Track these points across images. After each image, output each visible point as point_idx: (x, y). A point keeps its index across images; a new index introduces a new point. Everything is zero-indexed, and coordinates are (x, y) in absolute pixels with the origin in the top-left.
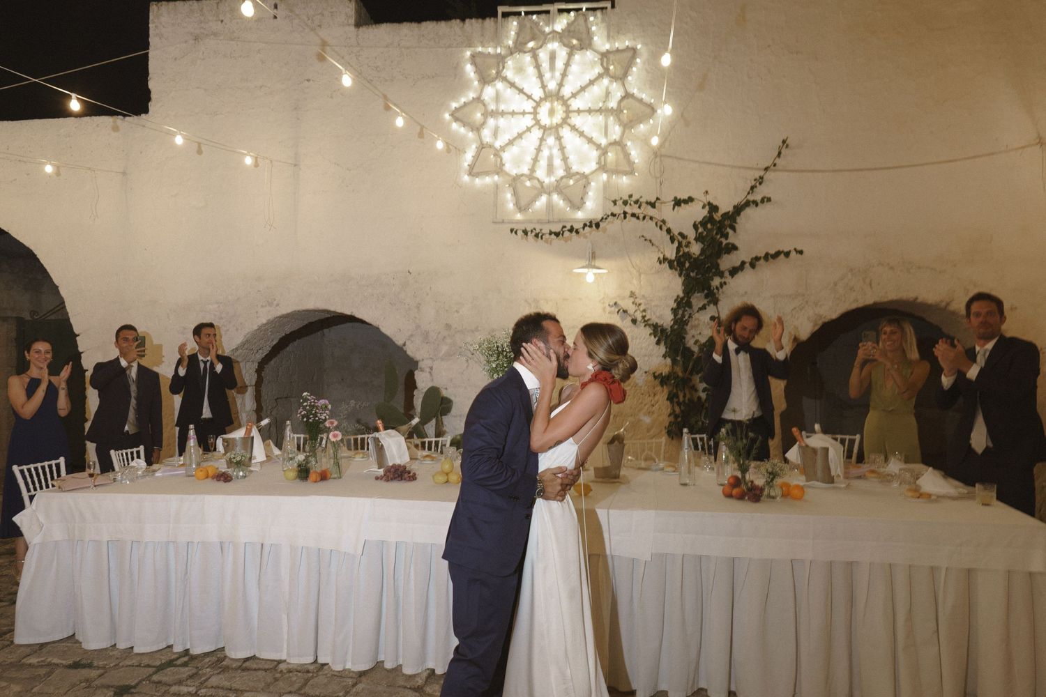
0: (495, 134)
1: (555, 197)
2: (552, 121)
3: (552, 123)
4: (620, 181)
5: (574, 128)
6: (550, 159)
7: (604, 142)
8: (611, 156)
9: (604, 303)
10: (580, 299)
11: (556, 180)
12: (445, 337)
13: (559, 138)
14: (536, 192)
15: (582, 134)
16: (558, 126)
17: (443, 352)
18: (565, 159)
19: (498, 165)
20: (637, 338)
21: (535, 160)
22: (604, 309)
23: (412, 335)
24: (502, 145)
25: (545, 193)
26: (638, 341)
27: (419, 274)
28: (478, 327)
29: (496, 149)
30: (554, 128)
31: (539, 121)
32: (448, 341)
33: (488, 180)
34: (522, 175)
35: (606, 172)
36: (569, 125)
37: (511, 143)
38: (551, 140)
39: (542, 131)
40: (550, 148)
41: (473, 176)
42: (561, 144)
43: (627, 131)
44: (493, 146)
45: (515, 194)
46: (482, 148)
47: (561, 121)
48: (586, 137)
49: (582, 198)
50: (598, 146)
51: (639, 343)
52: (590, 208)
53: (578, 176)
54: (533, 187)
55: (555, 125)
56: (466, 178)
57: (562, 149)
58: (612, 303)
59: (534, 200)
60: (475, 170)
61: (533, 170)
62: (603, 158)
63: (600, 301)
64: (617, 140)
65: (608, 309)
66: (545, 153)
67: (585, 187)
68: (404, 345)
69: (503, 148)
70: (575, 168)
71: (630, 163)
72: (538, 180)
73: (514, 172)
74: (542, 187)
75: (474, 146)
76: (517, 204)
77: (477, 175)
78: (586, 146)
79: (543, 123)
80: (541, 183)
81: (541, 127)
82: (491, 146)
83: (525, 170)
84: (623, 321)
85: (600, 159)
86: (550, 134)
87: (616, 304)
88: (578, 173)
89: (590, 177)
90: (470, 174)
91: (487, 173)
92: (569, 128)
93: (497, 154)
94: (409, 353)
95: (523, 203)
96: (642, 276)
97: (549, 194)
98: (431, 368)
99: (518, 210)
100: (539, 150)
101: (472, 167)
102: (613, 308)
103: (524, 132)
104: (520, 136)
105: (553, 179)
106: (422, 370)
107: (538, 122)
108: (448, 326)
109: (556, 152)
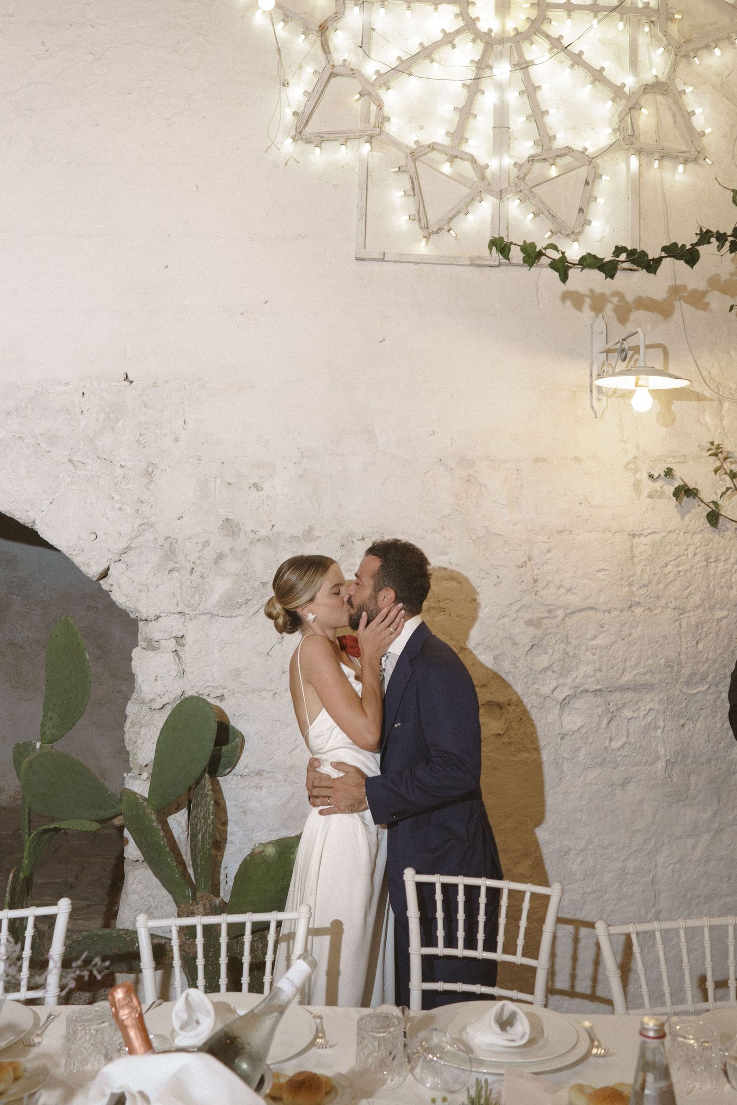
0: (364, 44)
1: (514, 205)
2: (503, 25)
3: (503, 31)
4: (667, 176)
5: (557, 45)
6: (501, 113)
7: (630, 82)
8: (646, 117)
9: (636, 471)
10: (577, 459)
11: (515, 164)
12: (220, 556)
13: (523, 66)
14: (466, 191)
15: (577, 60)
16: (521, 38)
17: (216, 597)
18: (537, 115)
19: (372, 120)
20: (717, 560)
21: (466, 112)
22: (637, 486)
23: (127, 550)
24: (384, 69)
25: (490, 192)
26: (721, 565)
27: (155, 385)
28: (311, 529)
29: (365, 80)
30: (509, 40)
31: (474, 21)
32: (231, 565)
33: (344, 154)
34: (432, 147)
35: (639, 152)
36: (548, 37)
37: (404, 67)
38: (502, 69)
39: (480, 46)
40: (500, 88)
41: (308, 142)
42: (527, 80)
43: (683, 64)
44: (359, 72)
45: (415, 190)
46: (332, 75)
47: (527, 25)
48: (588, 67)
49: (581, 210)
50: (618, 92)
51: (724, 574)
52: (598, 237)
53: (568, 159)
54: (459, 179)
55: (512, 33)
56: (288, 146)
57: (530, 90)
58: (659, 471)
59: (463, 208)
60: (313, 127)
61: (459, 135)
62: (628, 118)
63: (626, 466)
64: (663, 79)
65: (648, 485)
66: (488, 99)
67: (587, 183)
68: (105, 575)
69: (384, 80)
70: (562, 140)
71: (695, 135)
72: (473, 160)
73: (410, 139)
74: (483, 178)
75: (309, 70)
76: (420, 217)
77: (320, 140)
78: (586, 91)
79: (483, 26)
80: (481, 170)
81: (478, 36)
82: (353, 73)
83: (439, 135)
84: (683, 517)
85: (621, 120)
86: (501, 56)
87: (669, 473)
88: (569, 150)
89: (599, 161)
90: (299, 135)
91: (345, 137)
92: (546, 45)
93: (368, 93)
94: (118, 597)
95: (434, 217)
96: (726, 405)
97: (500, 195)
98: (179, 640)
99: (421, 233)
100: (474, 88)
101: (304, 119)
102: (658, 485)
103: (437, 45)
104: (427, 52)
105: (507, 161)
106: (152, 646)
107: (470, 24)
108: (230, 527)
109: (513, 97)
